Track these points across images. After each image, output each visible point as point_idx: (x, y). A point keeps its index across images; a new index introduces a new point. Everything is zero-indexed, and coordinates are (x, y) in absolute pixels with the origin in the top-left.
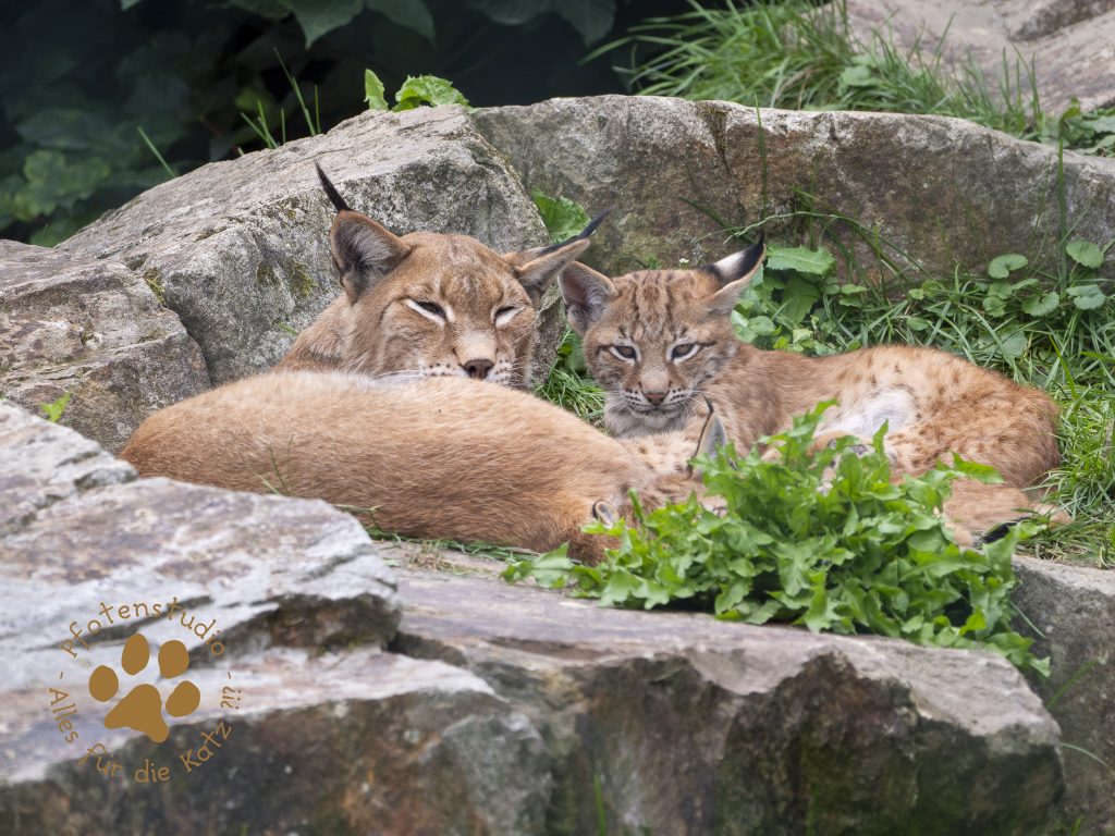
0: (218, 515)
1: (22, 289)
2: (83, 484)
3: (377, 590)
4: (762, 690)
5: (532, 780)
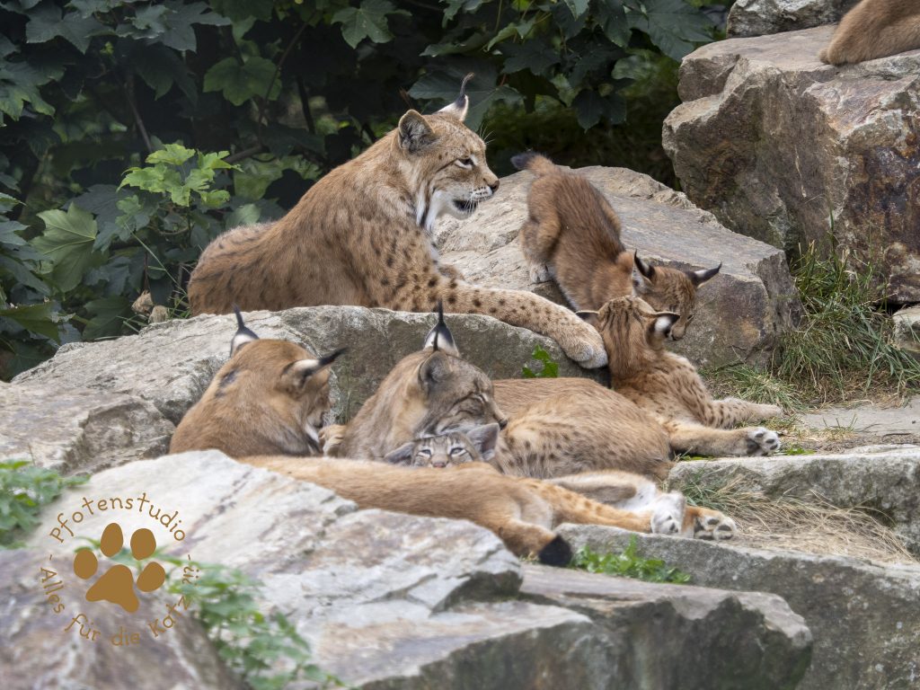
0: (419, 529)
2: (340, 513)
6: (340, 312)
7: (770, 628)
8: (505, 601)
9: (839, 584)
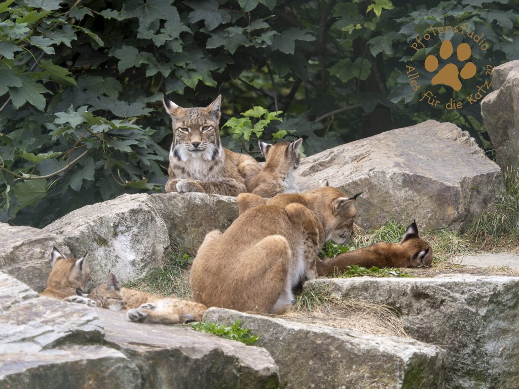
0: (59, 308)
1: (29, 240)
2: (25, 298)
3: (99, 329)
4: (199, 358)
5: (136, 381)
6: (189, 196)
7: (242, 365)
8: (93, 345)
9: (328, 344)
